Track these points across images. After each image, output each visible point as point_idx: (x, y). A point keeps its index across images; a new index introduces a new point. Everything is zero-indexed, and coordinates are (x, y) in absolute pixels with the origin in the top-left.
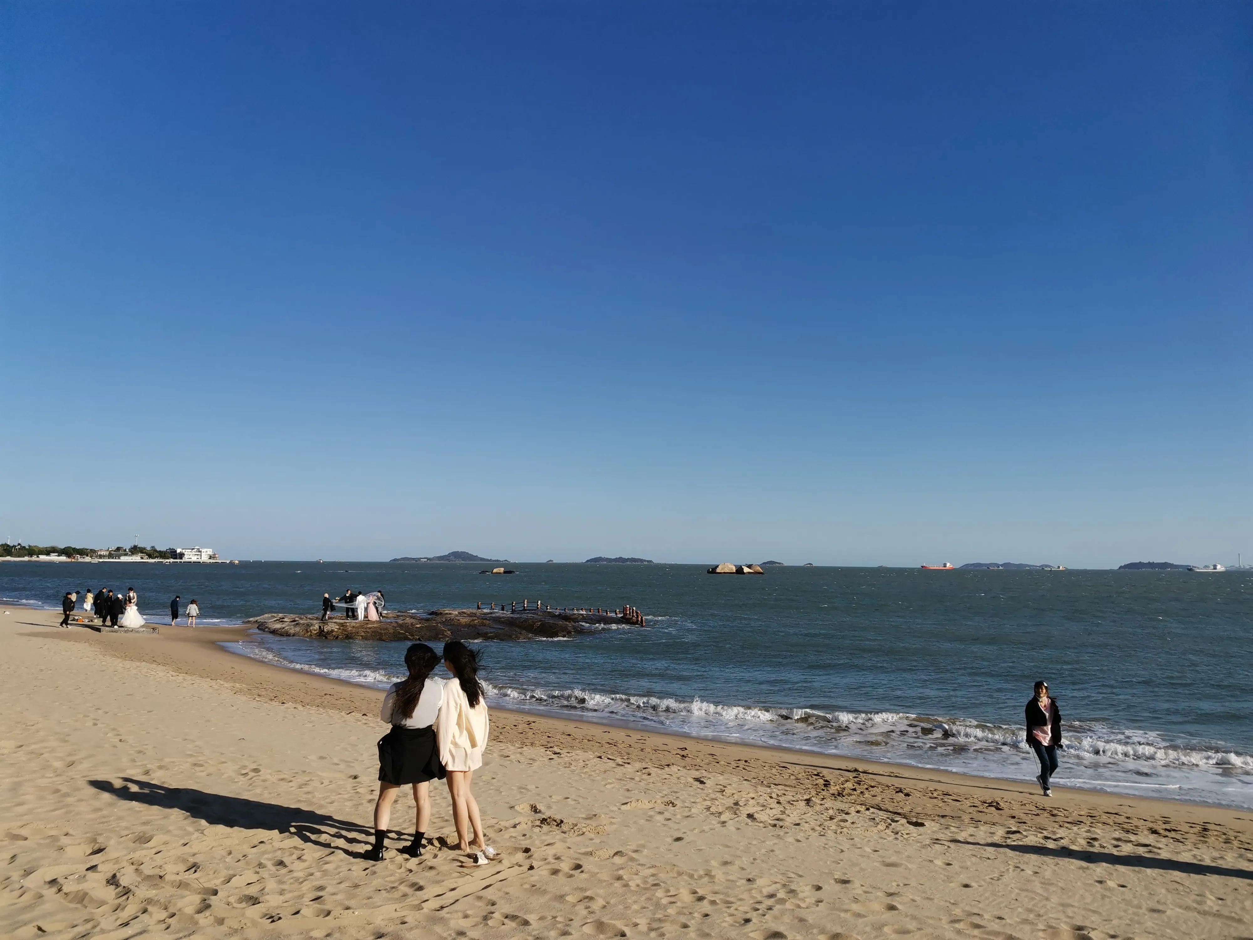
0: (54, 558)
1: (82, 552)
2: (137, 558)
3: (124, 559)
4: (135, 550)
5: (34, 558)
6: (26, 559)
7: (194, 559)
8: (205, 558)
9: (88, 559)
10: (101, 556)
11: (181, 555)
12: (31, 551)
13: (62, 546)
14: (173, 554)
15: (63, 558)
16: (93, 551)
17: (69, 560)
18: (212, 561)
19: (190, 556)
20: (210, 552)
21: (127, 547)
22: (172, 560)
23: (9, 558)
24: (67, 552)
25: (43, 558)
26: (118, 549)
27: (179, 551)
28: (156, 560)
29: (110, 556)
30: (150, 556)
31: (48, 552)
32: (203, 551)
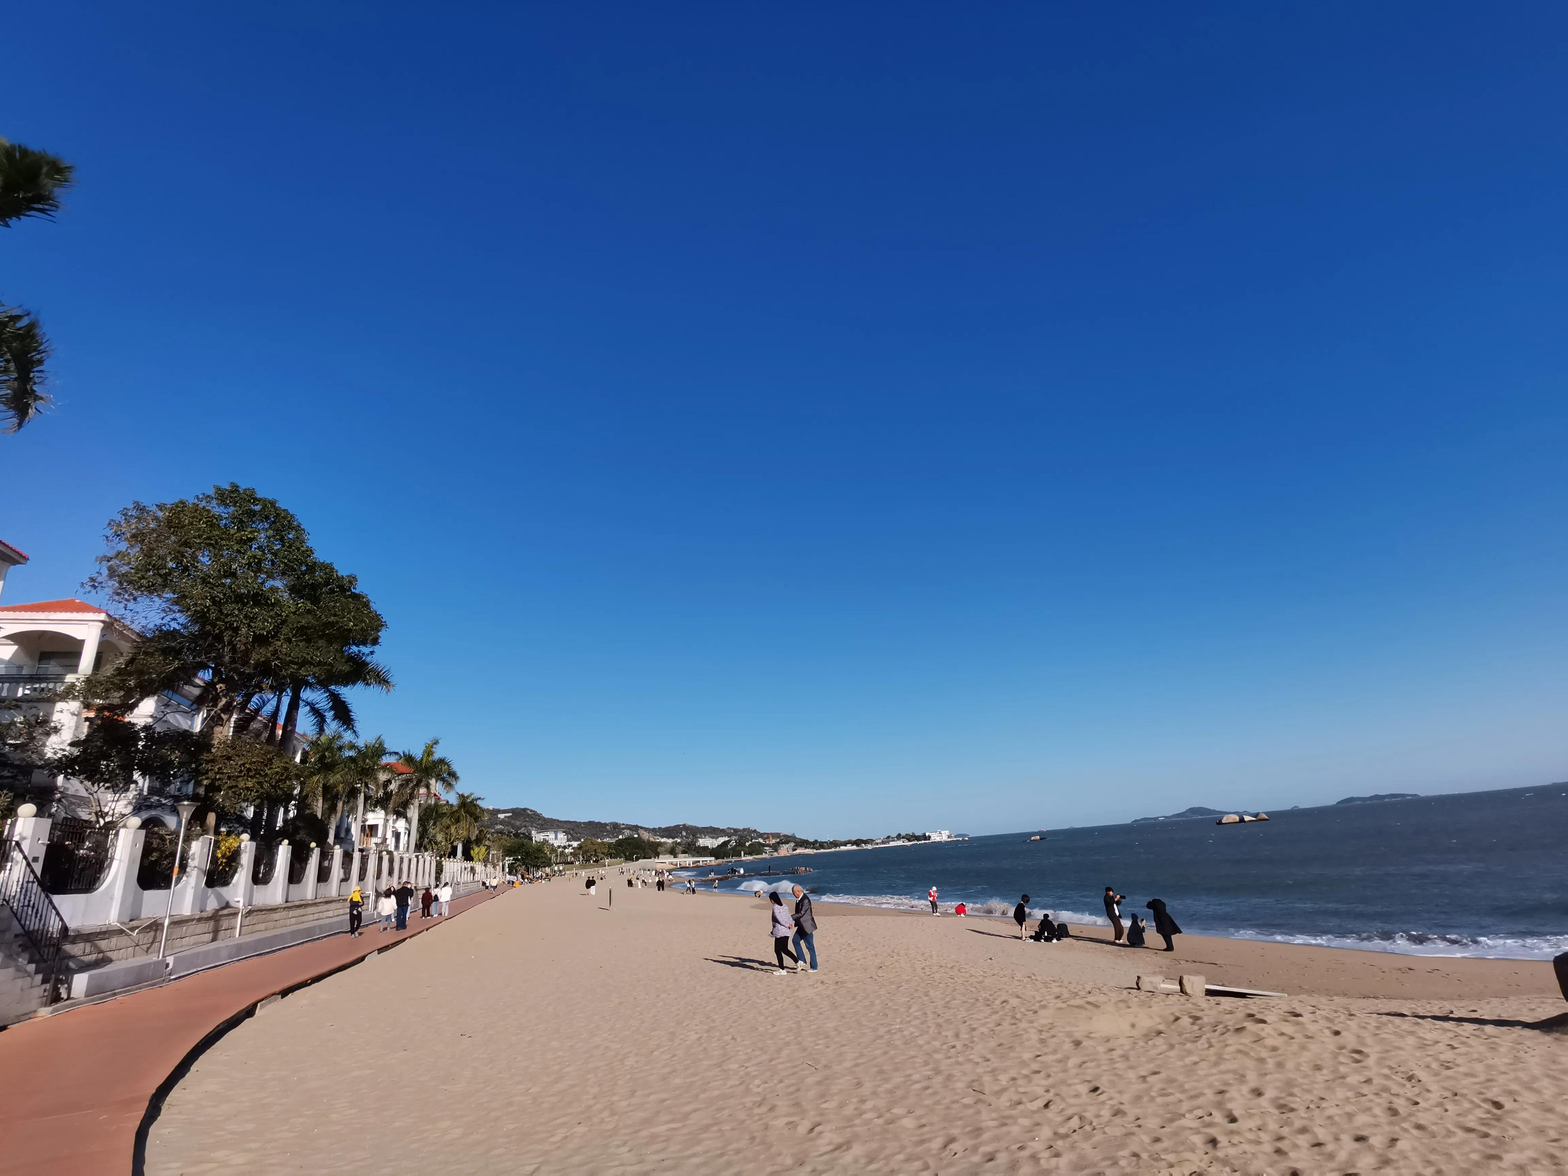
0: (849, 847)
1: (866, 842)
2: (900, 843)
3: (892, 844)
4: (899, 837)
5: (838, 849)
6: (833, 850)
7: (938, 839)
8: (945, 838)
9: (869, 847)
10: (877, 844)
11: (929, 837)
12: (835, 844)
13: (854, 839)
14: (925, 837)
15: (855, 847)
16: (873, 841)
17: (858, 848)
18: (949, 840)
19: (935, 838)
20: (947, 833)
21: (894, 835)
22: (923, 842)
23: (822, 851)
24: (857, 843)
25: (843, 848)
26: (888, 837)
27: (927, 834)
28: (913, 843)
29: (883, 843)
30: (909, 841)
31: (845, 844)
32: (942, 832)
